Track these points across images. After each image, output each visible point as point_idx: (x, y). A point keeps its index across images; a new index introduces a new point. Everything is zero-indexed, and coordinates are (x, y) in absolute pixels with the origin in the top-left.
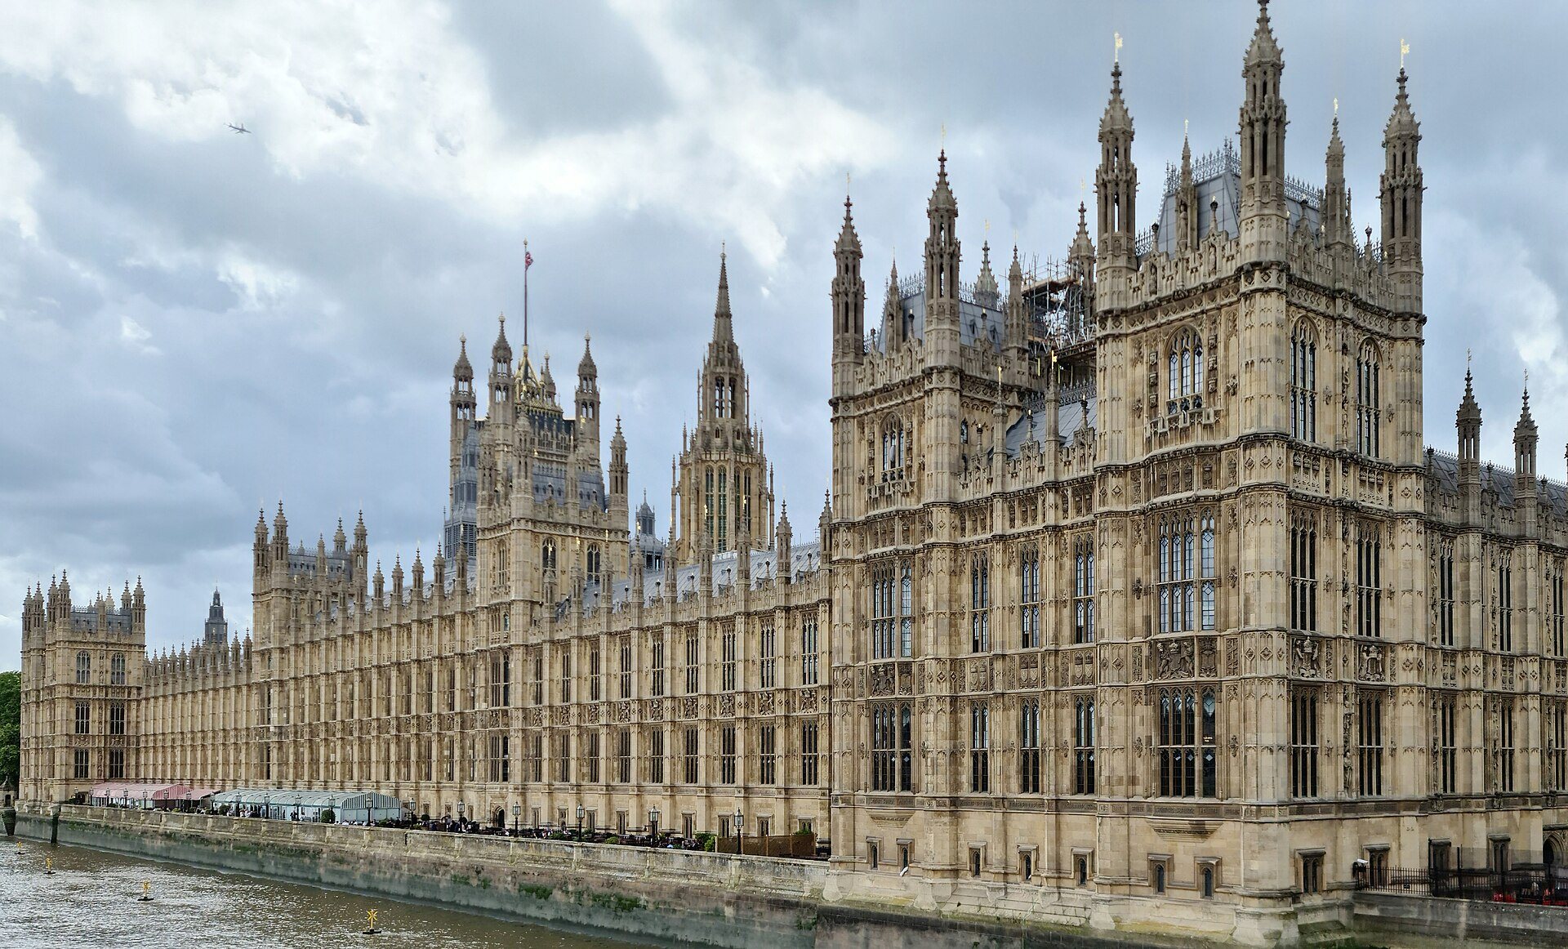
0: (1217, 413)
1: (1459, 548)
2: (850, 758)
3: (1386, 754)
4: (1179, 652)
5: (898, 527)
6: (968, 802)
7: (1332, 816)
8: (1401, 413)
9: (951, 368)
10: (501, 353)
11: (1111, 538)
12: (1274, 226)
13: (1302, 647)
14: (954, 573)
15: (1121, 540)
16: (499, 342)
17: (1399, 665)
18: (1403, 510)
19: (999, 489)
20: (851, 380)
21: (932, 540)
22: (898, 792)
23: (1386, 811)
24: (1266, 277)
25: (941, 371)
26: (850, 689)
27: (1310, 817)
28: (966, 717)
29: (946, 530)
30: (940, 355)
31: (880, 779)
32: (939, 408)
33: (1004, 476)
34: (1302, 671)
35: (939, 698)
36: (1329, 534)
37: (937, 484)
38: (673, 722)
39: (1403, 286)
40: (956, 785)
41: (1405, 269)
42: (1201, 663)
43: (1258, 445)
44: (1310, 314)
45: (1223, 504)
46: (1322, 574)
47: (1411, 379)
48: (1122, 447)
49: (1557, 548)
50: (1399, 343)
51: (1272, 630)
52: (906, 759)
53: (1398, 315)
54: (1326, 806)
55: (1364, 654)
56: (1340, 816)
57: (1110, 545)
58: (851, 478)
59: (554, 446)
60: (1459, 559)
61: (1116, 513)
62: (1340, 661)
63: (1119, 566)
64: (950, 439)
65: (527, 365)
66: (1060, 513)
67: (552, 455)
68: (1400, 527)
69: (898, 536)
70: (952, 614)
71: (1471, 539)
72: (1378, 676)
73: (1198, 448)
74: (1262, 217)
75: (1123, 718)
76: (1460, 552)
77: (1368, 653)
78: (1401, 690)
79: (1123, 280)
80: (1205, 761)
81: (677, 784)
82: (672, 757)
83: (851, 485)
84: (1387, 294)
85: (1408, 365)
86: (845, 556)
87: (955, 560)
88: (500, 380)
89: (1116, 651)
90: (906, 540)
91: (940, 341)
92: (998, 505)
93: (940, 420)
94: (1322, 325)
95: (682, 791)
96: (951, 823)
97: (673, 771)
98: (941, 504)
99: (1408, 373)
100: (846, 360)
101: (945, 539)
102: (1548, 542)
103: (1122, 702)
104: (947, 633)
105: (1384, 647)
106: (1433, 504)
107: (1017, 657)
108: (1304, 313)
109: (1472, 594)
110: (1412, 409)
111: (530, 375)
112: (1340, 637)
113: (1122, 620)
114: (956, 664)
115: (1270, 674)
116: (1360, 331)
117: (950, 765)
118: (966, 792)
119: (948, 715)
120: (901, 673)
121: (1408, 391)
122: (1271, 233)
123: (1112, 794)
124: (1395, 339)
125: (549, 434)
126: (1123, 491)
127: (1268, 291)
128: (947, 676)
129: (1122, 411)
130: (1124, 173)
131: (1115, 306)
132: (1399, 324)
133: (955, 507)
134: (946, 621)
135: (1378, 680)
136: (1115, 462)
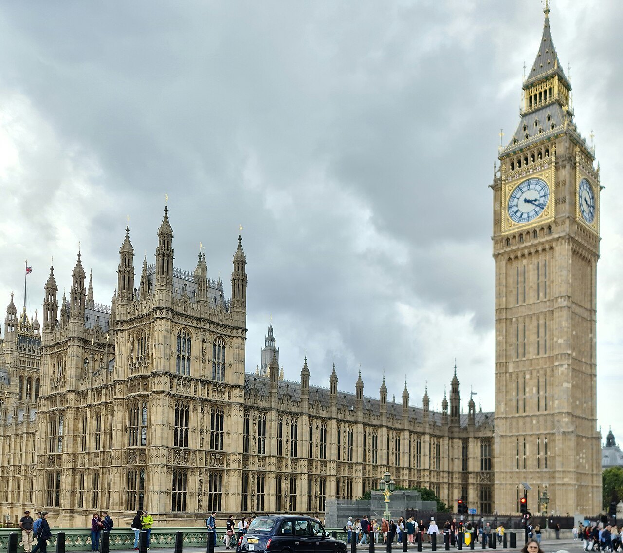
0: (148, 363)
1: (269, 417)
2: (41, 493)
3: (223, 495)
4: (134, 454)
5: (59, 400)
6: (77, 512)
7: (193, 519)
8: (235, 365)
9: (78, 337)
10: (11, 310)
11: (117, 408)
12: (165, 294)
13: (179, 454)
14: (76, 419)
15: (121, 409)
16: (10, 305)
17: (231, 462)
18: (234, 402)
19: (90, 387)
20: (49, 339)
21: (67, 406)
22: (54, 507)
23: (222, 517)
24: (161, 313)
25: (74, 338)
26: (43, 465)
27: (180, 519)
28: (78, 477)
29: (73, 402)
30: (74, 332)
31: (49, 501)
32: (73, 353)
33: (92, 381)
34: (179, 463)
35: (67, 469)
36: (195, 410)
37: (71, 383)
38: (14, 476)
39: (237, 317)
40: (73, 505)
41: (238, 310)
42: (140, 459)
43: (157, 376)
44: (187, 327)
45: (150, 397)
46: (191, 426)
47: (239, 352)
48: (122, 373)
49: (323, 417)
50: (235, 338)
51: (160, 447)
52: (58, 494)
53: (234, 328)
54: (189, 515)
55: (213, 457)
56: (195, 519)
57: (117, 411)
58: (47, 379)
59: (36, 352)
60: (268, 421)
61: (119, 399)
62: (198, 459)
63: (120, 419)
64: (76, 365)
65: (25, 316)
66: (108, 397)
67: (34, 356)
68: (233, 408)
69: (59, 403)
70: (74, 435)
71: (273, 413)
72: (220, 465)
73: (141, 375)
74: (161, 290)
75: (119, 479)
76: (269, 418)
77: (215, 456)
78: (231, 471)
79: (125, 309)
80: (140, 497)
81: (14, 503)
82: (12, 491)
83: (47, 382)
84: (229, 319)
85: (238, 347)
86: (43, 411)
87: (77, 414)
88: (10, 322)
89: (117, 453)
90: (62, 405)
91: (74, 327)
92: (89, 393)
93: (73, 358)
94: (194, 331)
95: (16, 506)
96: (70, 520)
97: (12, 497)
98: (71, 391)
99: (238, 350)
100: (47, 331)
101: (73, 406)
102: (318, 415)
103: (119, 473)
104: (72, 443)
105: (222, 454)
106: (255, 400)
107: (93, 454)
108: (184, 326)
109: (272, 434)
110: (239, 363)
111: (26, 320)
112: (198, 450)
113: (120, 440)
114: (75, 455)
115: (158, 463)
116: (214, 333)
117: (71, 496)
118: (77, 508)
119: (71, 476)
120: (57, 459)
121: (238, 356)
122: (163, 296)
123: (113, 509)
124: (233, 337)
125: (33, 347)
126: (123, 390)
127: (162, 318)
128: (71, 460)
129: (123, 359)
130: (127, 268)
131: (122, 319)
132: (235, 331)
133: (77, 392)
134: (72, 438)
135: (220, 467)
136: (120, 379)
